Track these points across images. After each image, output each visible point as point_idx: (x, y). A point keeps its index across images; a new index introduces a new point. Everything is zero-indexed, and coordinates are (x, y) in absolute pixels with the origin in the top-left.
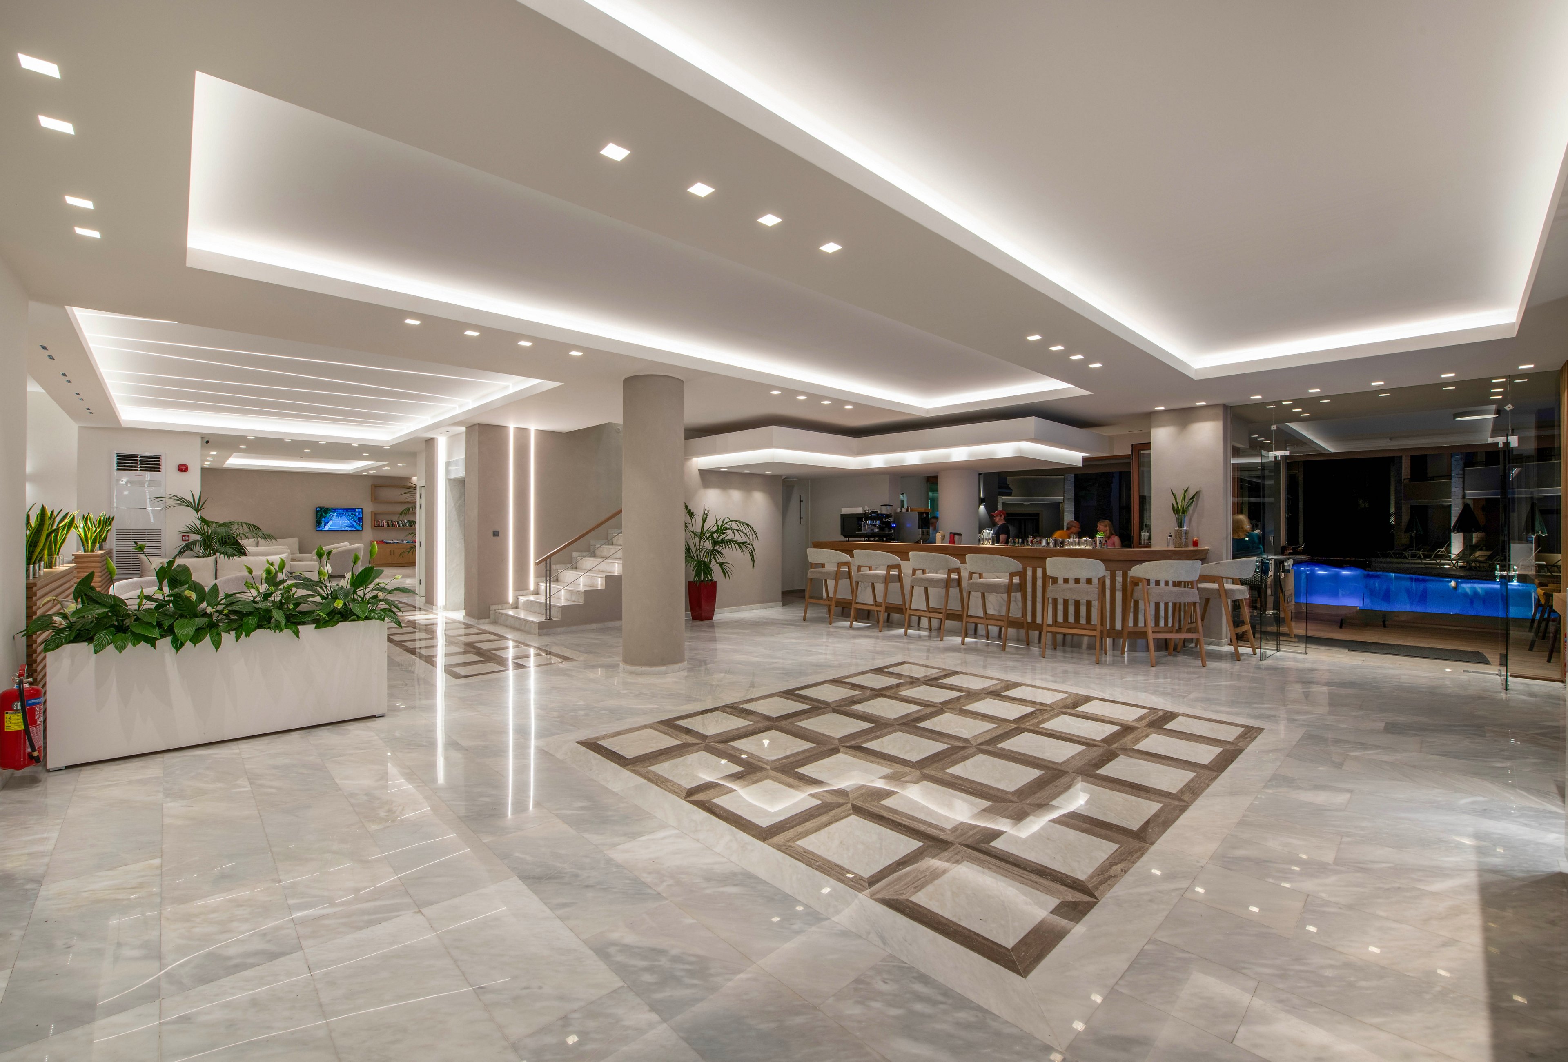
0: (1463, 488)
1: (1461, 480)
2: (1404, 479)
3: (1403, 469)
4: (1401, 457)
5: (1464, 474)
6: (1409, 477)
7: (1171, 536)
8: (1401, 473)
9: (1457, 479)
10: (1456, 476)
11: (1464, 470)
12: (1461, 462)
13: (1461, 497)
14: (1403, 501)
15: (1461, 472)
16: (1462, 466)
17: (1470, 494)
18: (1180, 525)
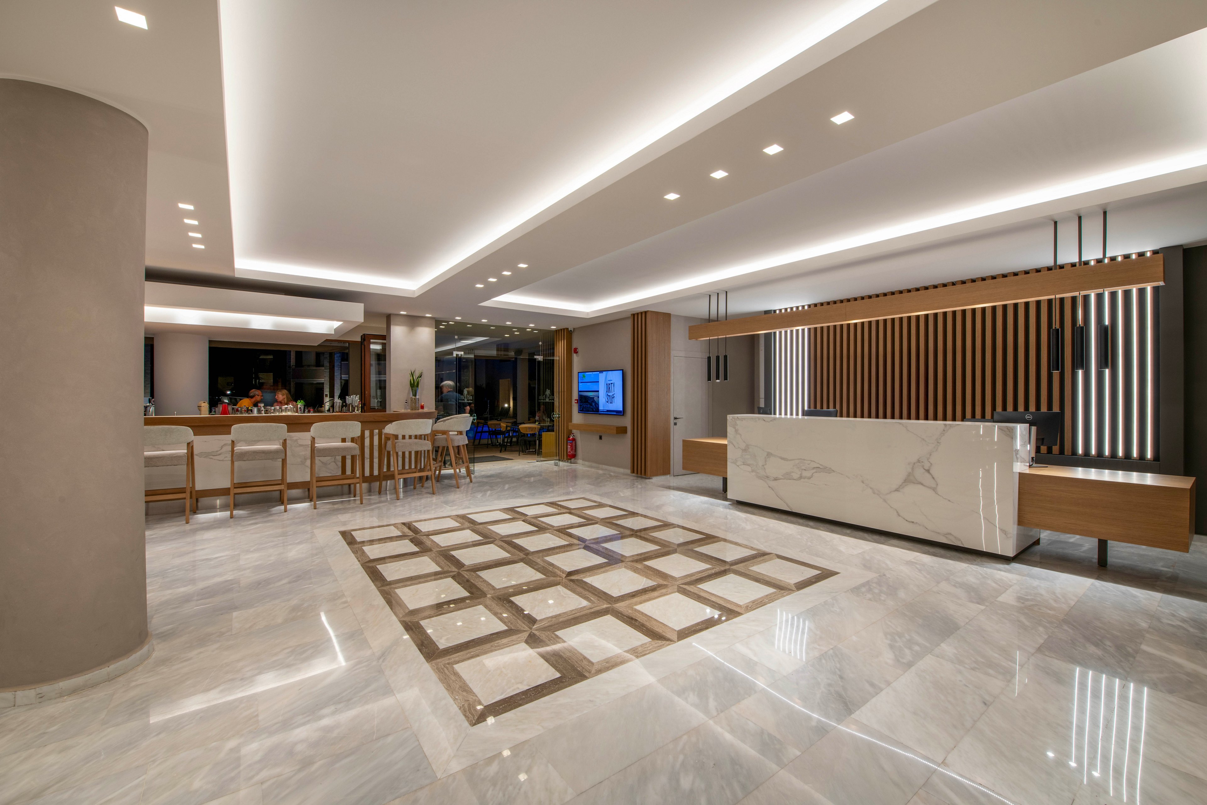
0: (341, 373)
1: (340, 369)
2: (292, 366)
3: (292, 359)
4: (290, 351)
5: (341, 365)
6: (295, 364)
7: (406, 402)
8: (291, 361)
9: (337, 368)
10: (338, 366)
11: (341, 363)
12: (340, 358)
13: (339, 378)
14: (292, 380)
15: (340, 364)
16: (340, 361)
17: (344, 377)
18: (415, 395)
